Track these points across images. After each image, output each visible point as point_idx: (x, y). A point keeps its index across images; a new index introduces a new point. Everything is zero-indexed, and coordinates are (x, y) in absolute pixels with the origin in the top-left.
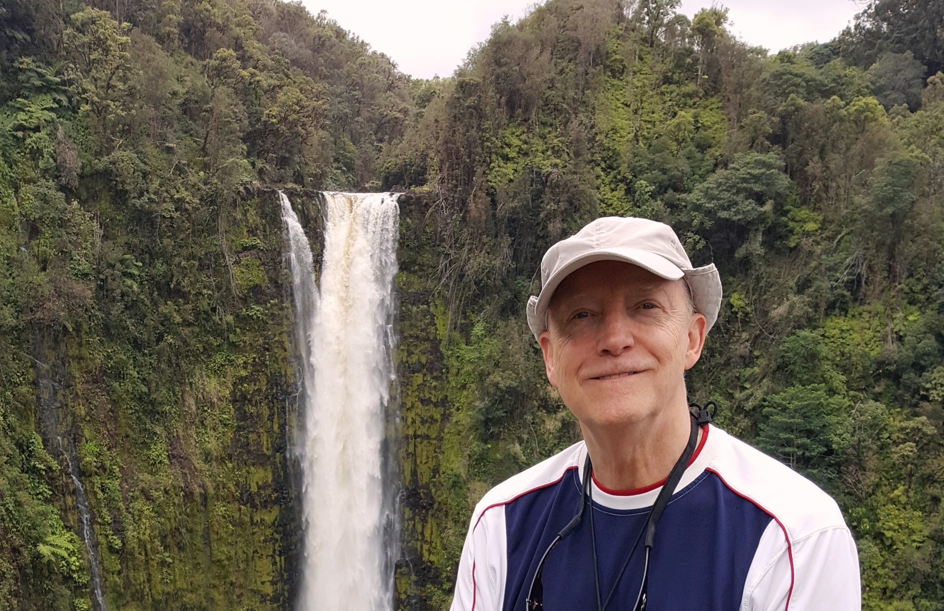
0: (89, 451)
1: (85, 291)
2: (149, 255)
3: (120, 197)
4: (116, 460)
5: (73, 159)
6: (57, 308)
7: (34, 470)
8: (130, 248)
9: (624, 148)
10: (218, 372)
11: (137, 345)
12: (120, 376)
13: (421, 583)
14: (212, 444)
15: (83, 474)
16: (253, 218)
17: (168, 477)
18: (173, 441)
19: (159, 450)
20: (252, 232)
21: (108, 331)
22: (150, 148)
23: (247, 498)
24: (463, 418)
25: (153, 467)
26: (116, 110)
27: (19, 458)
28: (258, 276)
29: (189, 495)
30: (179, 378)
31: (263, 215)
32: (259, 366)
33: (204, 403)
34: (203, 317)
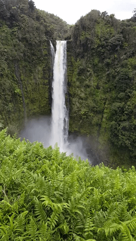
0: (22, 77)
1: (22, 55)
2: (31, 49)
3: (27, 41)
4: (26, 79)
5: (20, 36)
6: (18, 57)
7: (14, 80)
8: (28, 49)
9: (100, 34)
10: (41, 66)
11: (29, 62)
12: (27, 67)
13: (69, 96)
14: (40, 77)
15: (21, 81)
16: (46, 44)
17: (34, 81)
18: (34, 76)
19: (32, 77)
20: (46, 46)
21: (25, 60)
22: (31, 34)
23: (44, 84)
24: (76, 73)
25: (31, 80)
26: (27, 29)
27: (12, 78)
28: (47, 53)
29: (36, 84)
30: (35, 67)
31: (47, 44)
32: (46, 66)
33: (38, 71)
34: (39, 58)
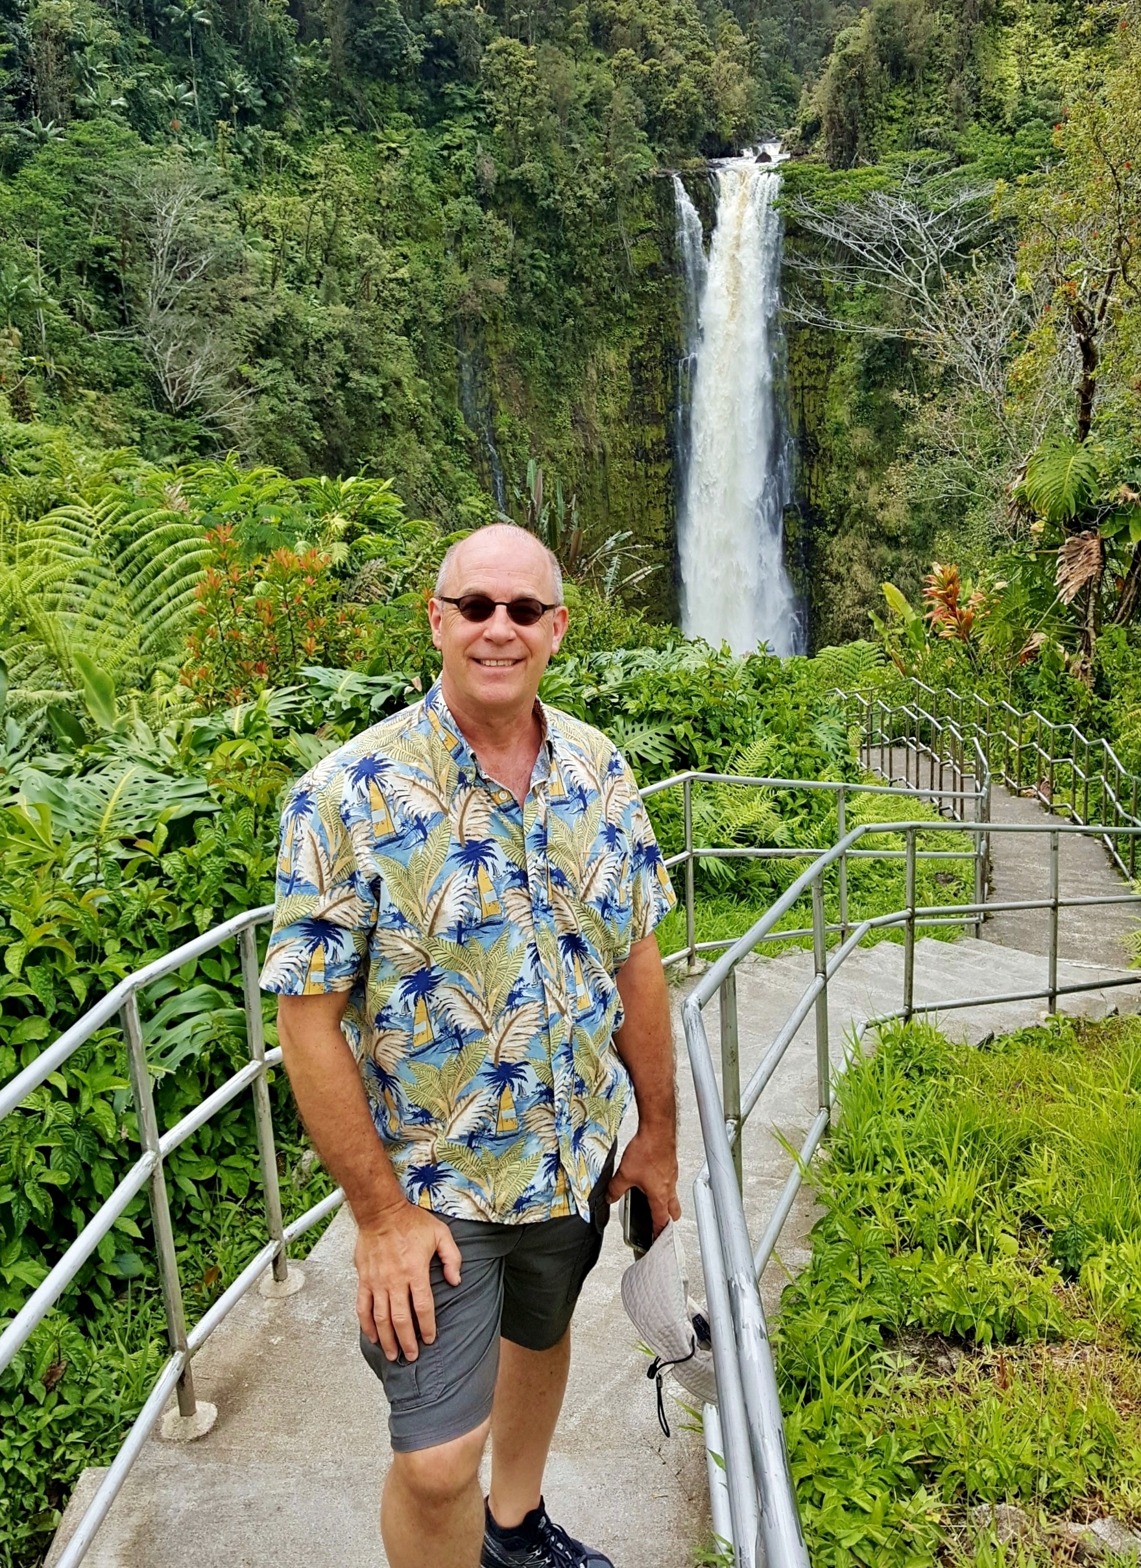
0: (502, 424)
1: (500, 286)
2: (556, 247)
3: (530, 199)
4: (526, 428)
5: (490, 171)
6: (474, 304)
7: (457, 442)
8: (539, 242)
9: (1011, 98)
10: (618, 344)
11: (546, 327)
12: (531, 356)
13: (807, 527)
14: (611, 409)
15: (497, 442)
16: (649, 203)
17: (572, 440)
18: (576, 409)
19: (563, 418)
20: (648, 216)
21: (521, 317)
22: (557, 150)
23: (642, 454)
24: (847, 368)
25: (558, 433)
26: (525, 126)
27: (444, 432)
28: (654, 256)
29: (589, 455)
30: (583, 351)
31: (658, 200)
32: (653, 336)
33: (604, 373)
34: (603, 297)
